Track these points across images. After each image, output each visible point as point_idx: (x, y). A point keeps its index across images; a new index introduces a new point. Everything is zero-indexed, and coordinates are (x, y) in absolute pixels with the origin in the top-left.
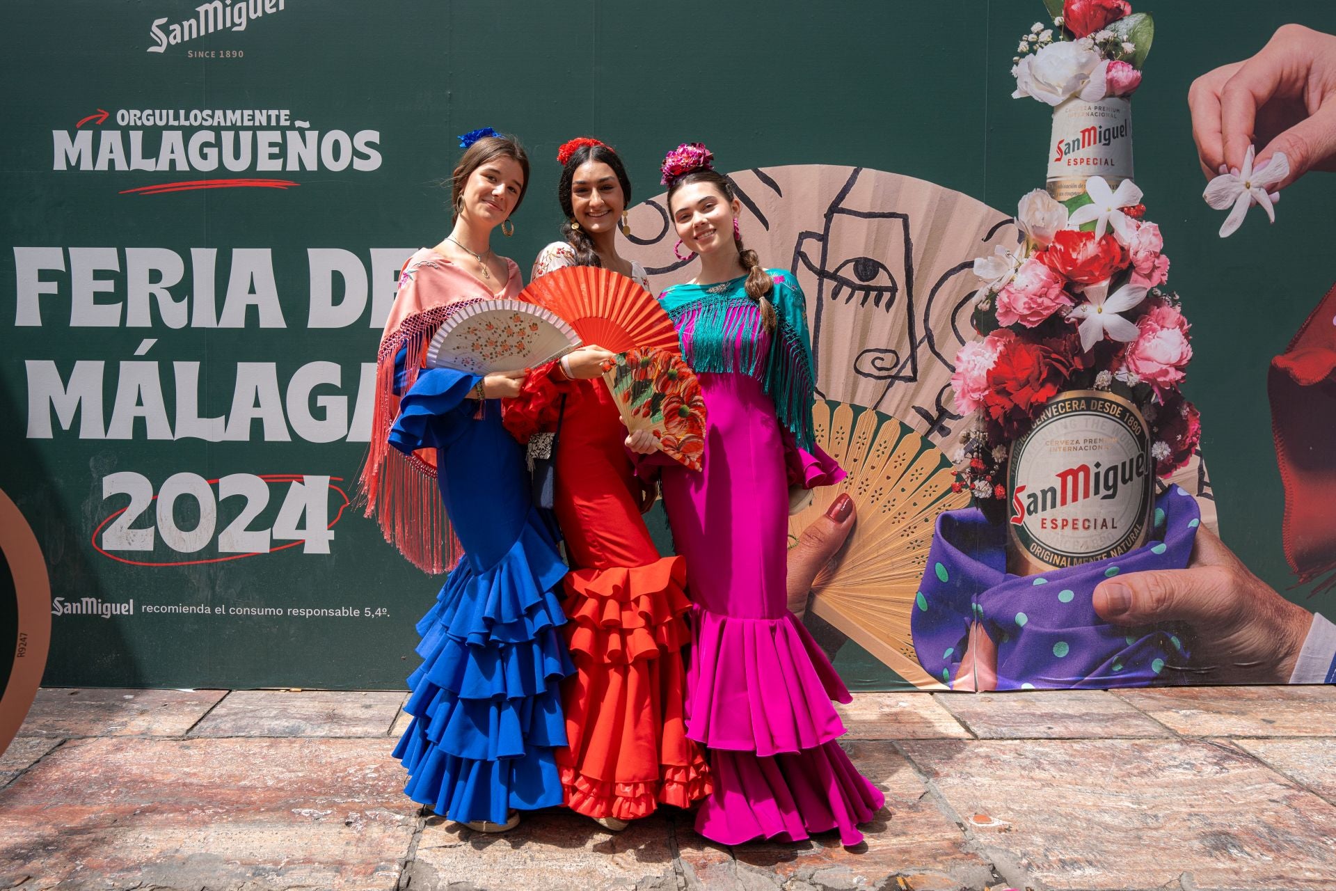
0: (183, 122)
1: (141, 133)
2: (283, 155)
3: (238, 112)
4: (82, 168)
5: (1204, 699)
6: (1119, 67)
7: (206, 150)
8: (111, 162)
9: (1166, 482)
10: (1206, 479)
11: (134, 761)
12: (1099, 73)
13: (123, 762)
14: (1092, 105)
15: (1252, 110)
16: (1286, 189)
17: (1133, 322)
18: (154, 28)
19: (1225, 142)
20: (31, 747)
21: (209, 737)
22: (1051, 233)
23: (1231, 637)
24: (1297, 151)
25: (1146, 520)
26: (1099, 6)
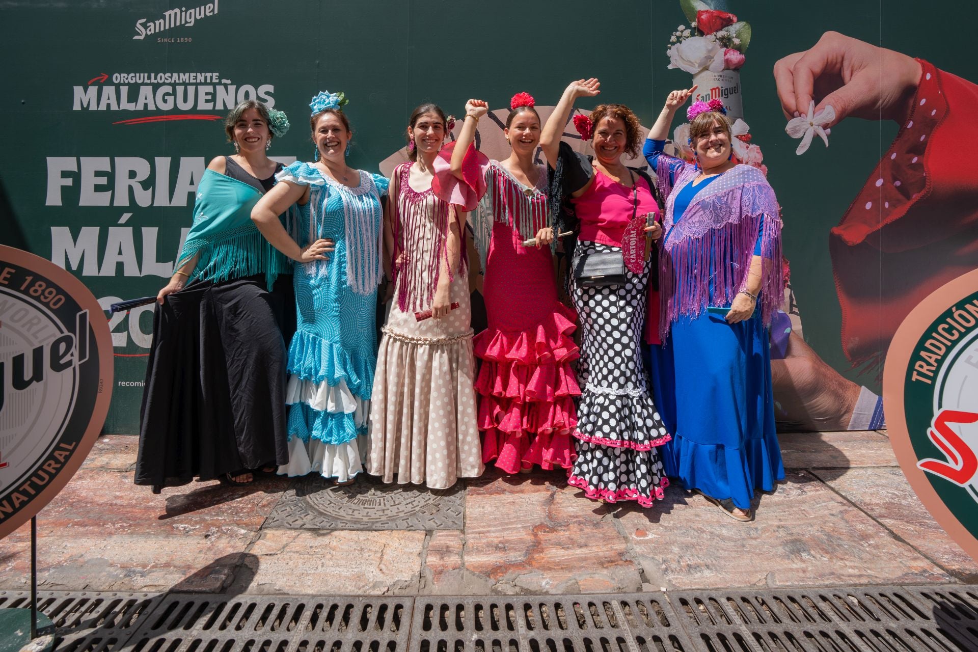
0: (153, 81)
1: (127, 87)
2: (214, 99)
3: (187, 75)
4: (91, 109)
6: (731, 52)
7: (166, 97)
8: (108, 105)
12: (720, 55)
14: (716, 74)
15: (812, 80)
18: (138, 25)
19: (797, 98)
24: (839, 105)
26: (718, 17)
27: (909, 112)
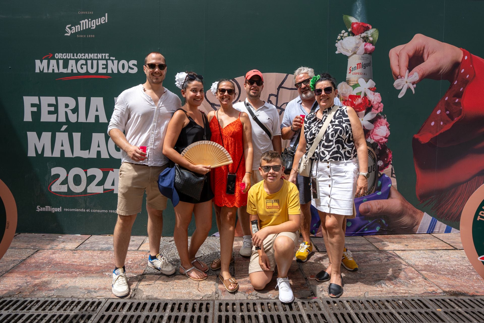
0: (75, 57)
1: (62, 60)
2: (106, 68)
3: (93, 54)
4: (44, 72)
5: (390, 239)
6: (368, 45)
7: (82, 66)
8: (53, 70)
9: (382, 173)
10: (394, 172)
11: (57, 257)
12: (362, 46)
13: (54, 257)
14: (360, 56)
15: (408, 59)
16: (419, 83)
17: (372, 124)
18: (67, 28)
19: (400, 69)
20: (27, 252)
21: (82, 250)
22: (348, 96)
23: (400, 220)
24: (421, 72)
25: (375, 184)
26: (362, 26)
27: (456, 76)
